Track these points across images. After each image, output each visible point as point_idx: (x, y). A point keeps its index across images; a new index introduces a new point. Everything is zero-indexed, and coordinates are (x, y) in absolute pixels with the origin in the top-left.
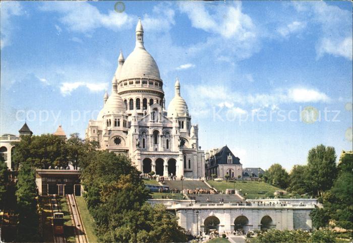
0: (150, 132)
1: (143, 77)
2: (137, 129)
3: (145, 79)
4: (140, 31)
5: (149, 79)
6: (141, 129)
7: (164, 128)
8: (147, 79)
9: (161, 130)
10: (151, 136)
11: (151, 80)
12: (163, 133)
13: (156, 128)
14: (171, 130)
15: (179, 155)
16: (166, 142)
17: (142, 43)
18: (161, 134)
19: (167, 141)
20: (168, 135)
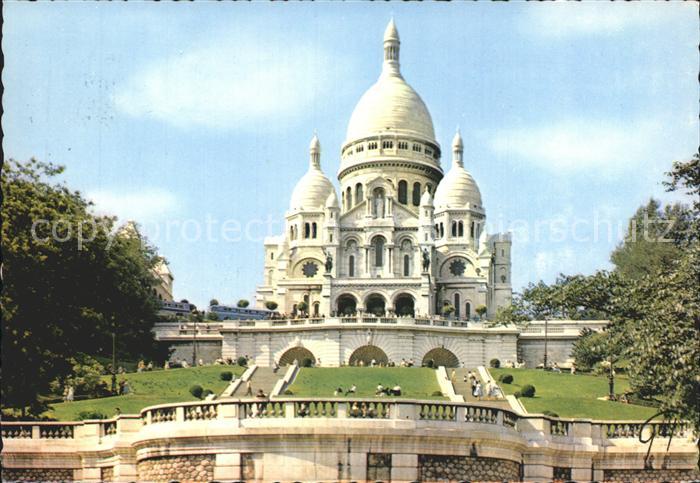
0: (365, 239)
1: (385, 134)
2: (336, 234)
3: (388, 137)
4: (389, 41)
5: (398, 138)
6: (345, 233)
7: (397, 229)
8: (392, 137)
9: (390, 234)
10: (367, 250)
11: (404, 138)
12: (395, 241)
13: (379, 230)
14: (415, 233)
15: (420, 285)
16: (403, 261)
17: (396, 65)
18: (389, 242)
19: (407, 258)
20: (407, 246)
